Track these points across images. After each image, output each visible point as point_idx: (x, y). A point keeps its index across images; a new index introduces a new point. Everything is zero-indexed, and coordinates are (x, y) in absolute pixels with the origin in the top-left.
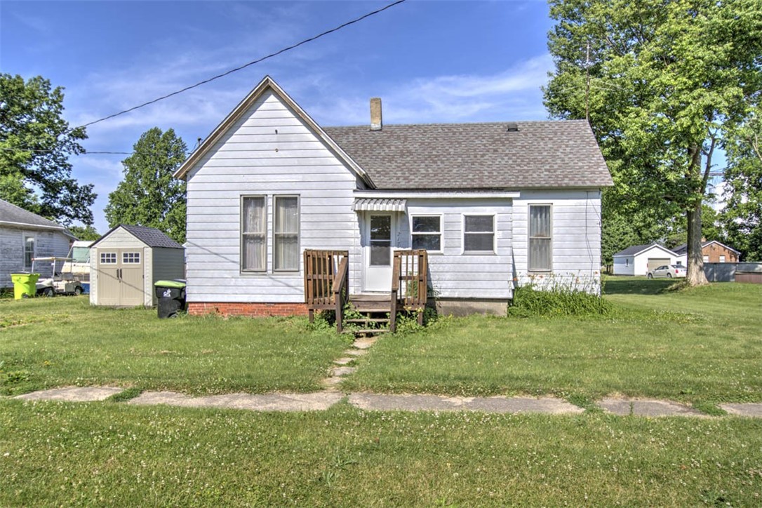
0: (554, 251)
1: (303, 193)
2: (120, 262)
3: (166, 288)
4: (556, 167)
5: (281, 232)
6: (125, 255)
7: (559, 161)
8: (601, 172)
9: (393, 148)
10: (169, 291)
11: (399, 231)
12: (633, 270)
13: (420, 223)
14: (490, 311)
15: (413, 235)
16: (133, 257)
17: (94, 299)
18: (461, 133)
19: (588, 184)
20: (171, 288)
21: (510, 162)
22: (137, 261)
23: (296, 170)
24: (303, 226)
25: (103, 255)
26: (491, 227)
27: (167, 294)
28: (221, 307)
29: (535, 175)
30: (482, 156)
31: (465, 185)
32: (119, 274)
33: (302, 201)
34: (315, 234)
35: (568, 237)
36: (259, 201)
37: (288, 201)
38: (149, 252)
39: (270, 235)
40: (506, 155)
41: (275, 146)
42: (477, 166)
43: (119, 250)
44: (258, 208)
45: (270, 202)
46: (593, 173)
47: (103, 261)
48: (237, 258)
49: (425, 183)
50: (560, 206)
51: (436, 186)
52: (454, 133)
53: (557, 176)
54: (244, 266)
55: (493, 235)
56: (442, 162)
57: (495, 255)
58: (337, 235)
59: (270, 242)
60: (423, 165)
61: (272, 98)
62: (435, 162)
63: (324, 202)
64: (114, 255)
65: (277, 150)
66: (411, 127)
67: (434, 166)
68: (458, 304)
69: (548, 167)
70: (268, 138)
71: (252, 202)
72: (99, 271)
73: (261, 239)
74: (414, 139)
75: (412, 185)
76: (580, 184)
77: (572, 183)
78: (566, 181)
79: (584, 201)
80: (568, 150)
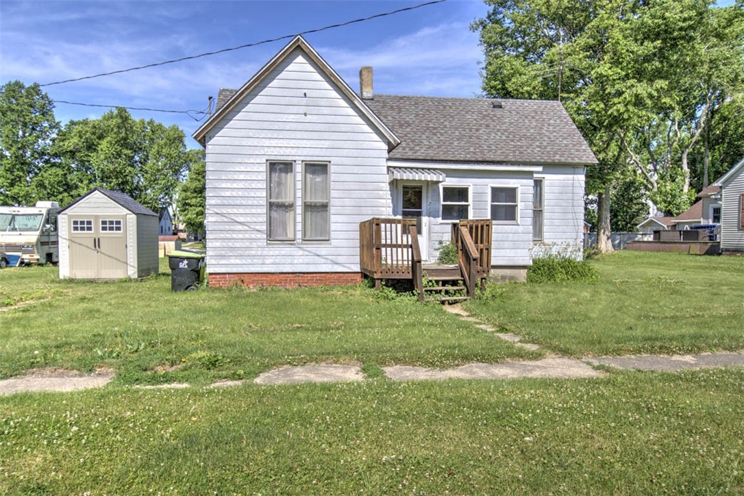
0: (545, 222)
1: (333, 160)
2: (97, 230)
3: (182, 259)
4: (545, 144)
5: (308, 200)
6: (104, 223)
7: (546, 139)
8: (584, 151)
9: (390, 118)
10: (186, 262)
11: (430, 200)
13: (451, 193)
14: (511, 278)
15: (443, 205)
16: (113, 225)
17: (64, 270)
18: (450, 107)
19: (577, 160)
20: (188, 258)
21: (504, 137)
22: (118, 229)
23: (326, 135)
24: (333, 194)
25: (75, 223)
26: (513, 199)
27: (183, 265)
28: (245, 278)
29: (529, 151)
30: (477, 130)
31: (469, 157)
32: (97, 243)
33: (332, 169)
34: (347, 202)
35: (557, 209)
36: (287, 167)
37: (318, 168)
38: (132, 218)
39: (299, 203)
40: (499, 130)
41: (303, 110)
42: (474, 140)
43: (97, 217)
44: (283, 175)
45: (299, 168)
46: (578, 151)
47: (76, 229)
48: (264, 228)
49: (431, 154)
50: (552, 181)
51: (442, 158)
52: (445, 107)
53: (548, 152)
54: (271, 236)
56: (442, 135)
57: (518, 225)
58: (369, 204)
59: (299, 210)
60: (424, 137)
61: (300, 59)
62: (435, 134)
63: (356, 169)
64: (89, 223)
65: (305, 114)
66: (401, 98)
67: (435, 138)
69: (538, 143)
70: (295, 101)
71: (279, 167)
72: (70, 240)
73: (290, 207)
74: (407, 110)
75: (419, 155)
76: (570, 160)
77: (563, 160)
78: (557, 157)
79: (571, 176)
80: (551, 128)
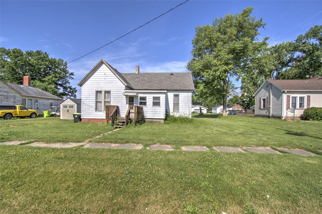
0: (180, 106)
1: (112, 90)
2: (68, 108)
3: (76, 115)
4: (181, 84)
5: (106, 100)
6: (70, 106)
7: (182, 83)
8: (192, 86)
9: (140, 79)
10: (77, 116)
11: (136, 100)
12: (216, 112)
13: (141, 98)
14: (159, 122)
15: (140, 102)
16: (72, 107)
17: (61, 118)
18: (158, 75)
19: (188, 89)
20: (77, 115)
21: (170, 83)
22: (73, 107)
23: (110, 84)
24: (112, 99)
25: (64, 106)
26: (159, 100)
27: (76, 116)
28: (90, 120)
29: (175, 87)
30: (163, 81)
31: (157, 89)
32: (68, 111)
33: (111, 92)
34: (115, 101)
36: (101, 92)
37: (108, 92)
38: (76, 105)
39: (103, 101)
40: (169, 81)
41: (105, 78)
42: (161, 84)
43: (68, 105)
44: (100, 94)
45: (103, 92)
46: (190, 86)
47: (64, 107)
48: (94, 107)
49: (147, 88)
50: (182, 95)
51: (149, 89)
52: (157, 75)
53: (181, 87)
54: (96, 109)
55: (160, 102)
56: (152, 83)
57: (160, 107)
58: (120, 101)
59: (103, 103)
60: (147, 83)
61: (104, 65)
62: (150, 83)
63: (117, 92)
64: (67, 106)
65: (105, 79)
66: (146, 73)
67: (150, 84)
68: (151, 120)
69: (179, 84)
70: (103, 75)
71: (98, 92)
72: (63, 110)
73: (101, 102)
74: (146, 76)
75: (144, 88)
76: (186, 89)
77: (184, 89)
78: (183, 88)
79: (187, 94)
80: (185, 80)
